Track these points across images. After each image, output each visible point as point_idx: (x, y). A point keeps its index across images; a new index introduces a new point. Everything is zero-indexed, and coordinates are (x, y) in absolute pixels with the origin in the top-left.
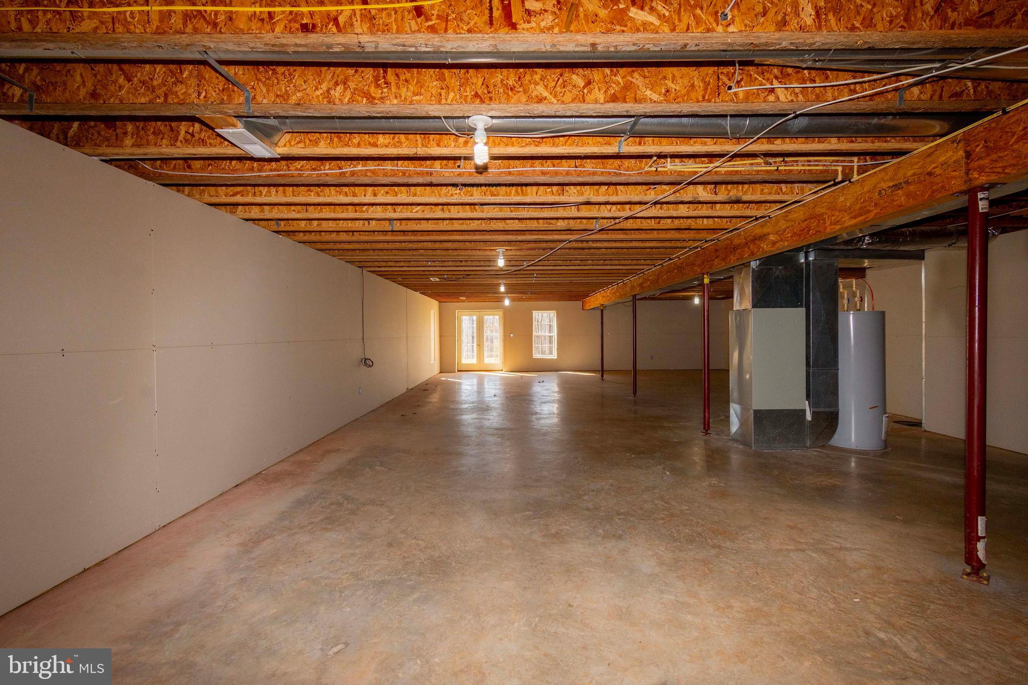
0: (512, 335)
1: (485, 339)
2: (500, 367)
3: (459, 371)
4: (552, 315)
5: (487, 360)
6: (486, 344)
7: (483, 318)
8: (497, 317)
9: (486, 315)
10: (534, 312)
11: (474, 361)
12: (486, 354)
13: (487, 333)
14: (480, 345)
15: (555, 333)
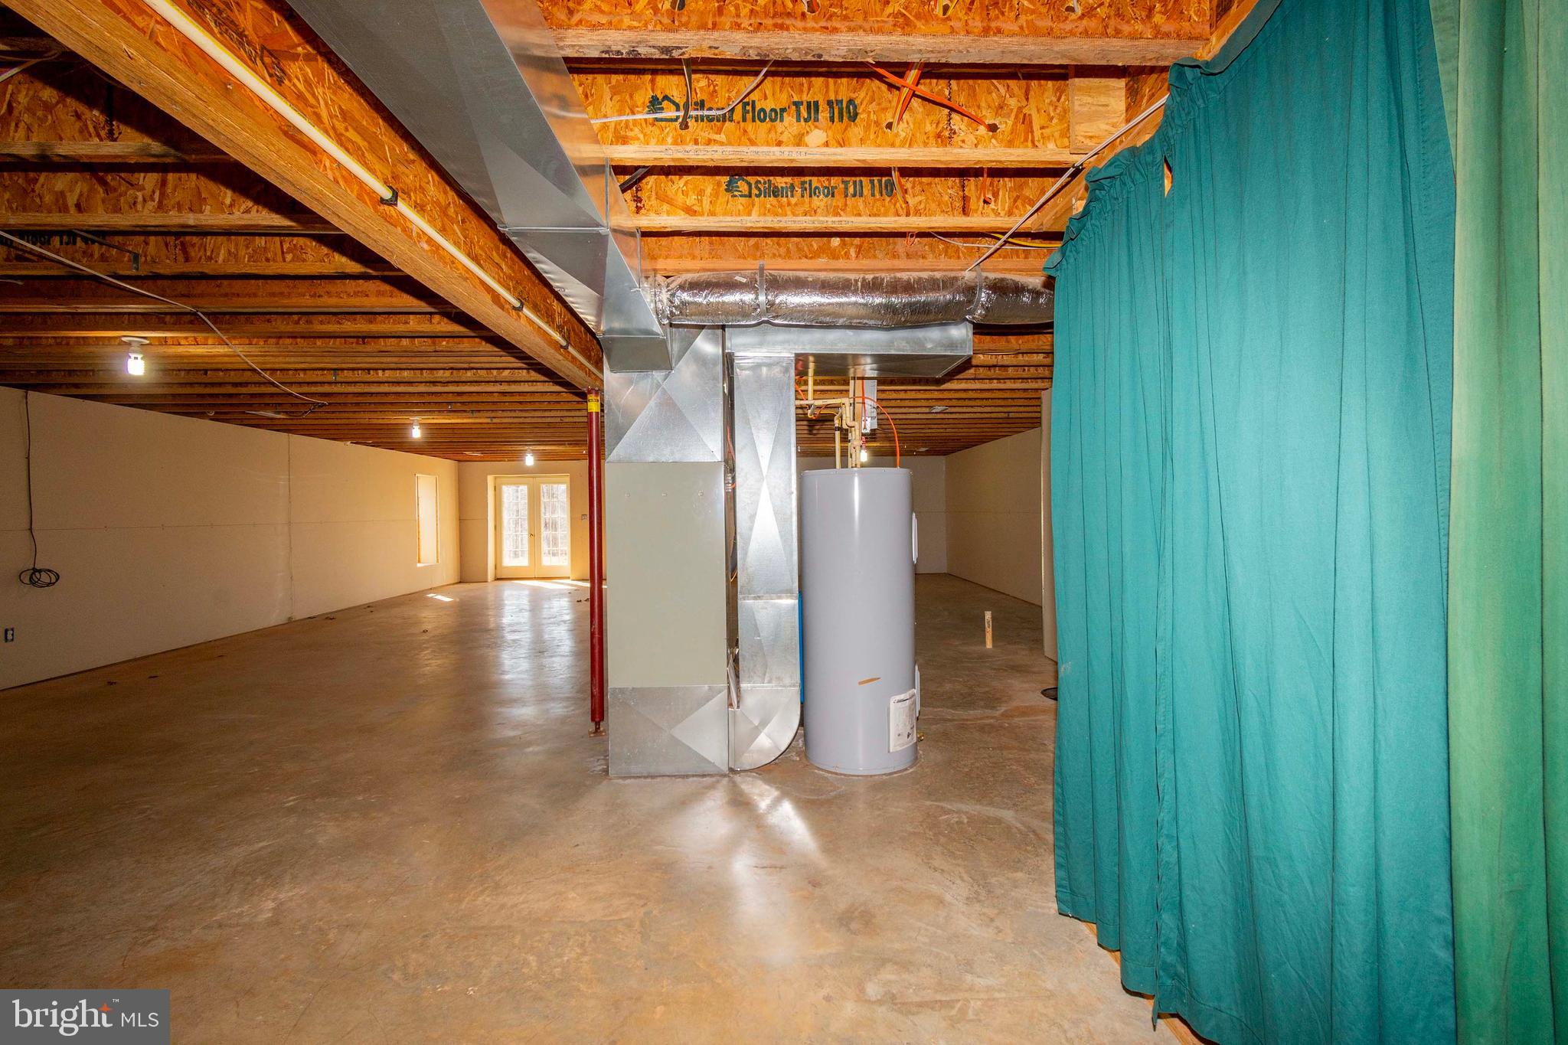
1: (543, 525)
3: (497, 579)
5: (547, 561)
6: (544, 533)
7: (539, 487)
8: (563, 487)
9: (544, 483)
11: (523, 561)
12: (545, 547)
13: (546, 516)
14: (533, 535)
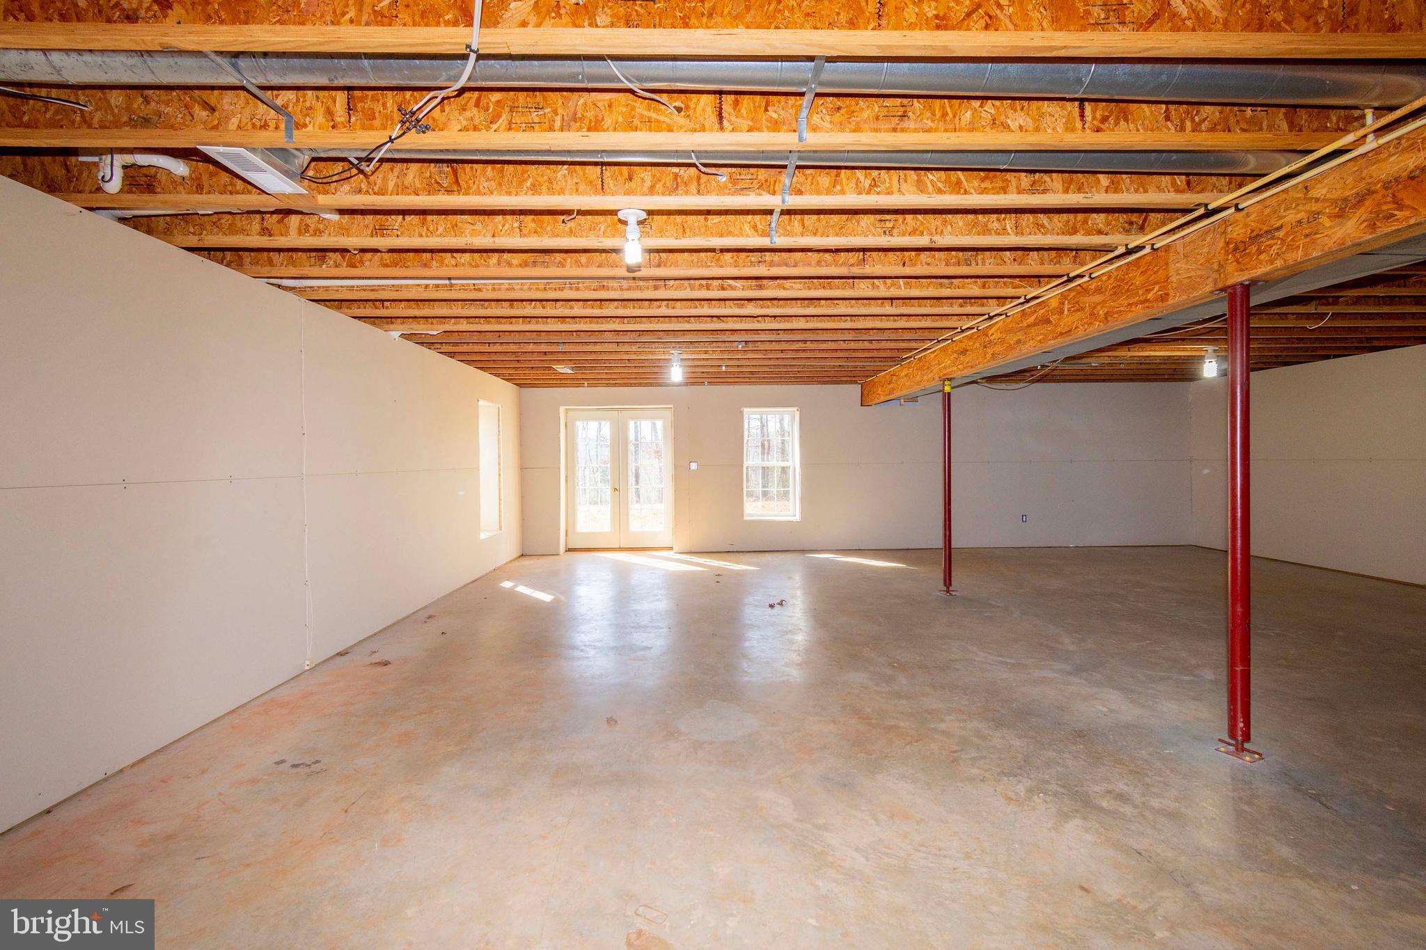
0: (694, 466)
1: (631, 475)
2: (667, 540)
3: (569, 550)
4: (787, 419)
5: (637, 526)
7: (626, 424)
8: (659, 424)
9: (633, 418)
10: (746, 410)
11: (605, 527)
12: (633, 509)
13: (636, 462)
14: (619, 490)
15: (795, 460)
